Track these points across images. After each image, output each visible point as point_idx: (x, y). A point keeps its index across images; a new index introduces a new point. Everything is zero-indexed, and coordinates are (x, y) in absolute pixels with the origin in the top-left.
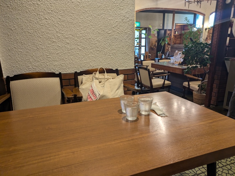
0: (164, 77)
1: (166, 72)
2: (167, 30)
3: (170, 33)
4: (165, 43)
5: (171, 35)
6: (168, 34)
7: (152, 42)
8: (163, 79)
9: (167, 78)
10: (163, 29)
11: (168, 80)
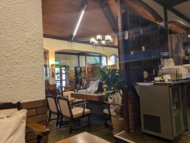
0: (83, 105)
1: (85, 100)
2: (82, 68)
3: (84, 70)
4: (82, 77)
5: (85, 71)
6: (83, 71)
7: (71, 76)
8: (83, 107)
9: (86, 106)
10: (79, 67)
11: (87, 108)
